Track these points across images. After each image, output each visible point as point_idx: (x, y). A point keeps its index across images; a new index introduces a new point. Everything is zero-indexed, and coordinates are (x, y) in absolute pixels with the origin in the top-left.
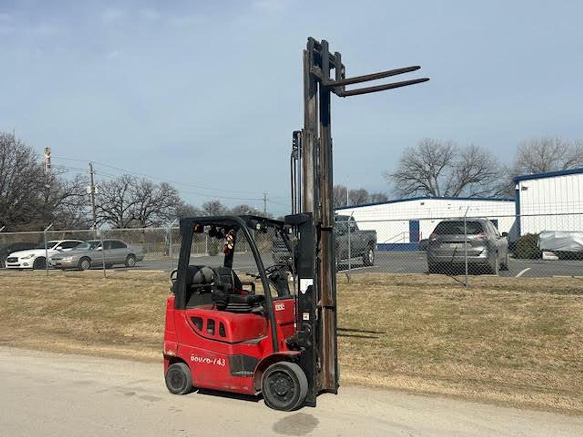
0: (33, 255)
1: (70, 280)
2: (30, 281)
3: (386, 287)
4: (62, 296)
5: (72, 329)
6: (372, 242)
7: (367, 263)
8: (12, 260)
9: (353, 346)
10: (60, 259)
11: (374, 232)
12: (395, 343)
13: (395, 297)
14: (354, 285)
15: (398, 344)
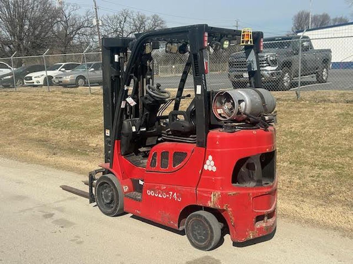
0: (42, 75)
1: (63, 96)
2: (35, 96)
3: (334, 105)
4: (54, 109)
5: (51, 138)
6: (326, 61)
7: (320, 81)
8: (28, 79)
9: (291, 166)
10: (61, 78)
11: (329, 51)
12: (336, 164)
13: (342, 114)
14: (303, 102)
15: (340, 166)
